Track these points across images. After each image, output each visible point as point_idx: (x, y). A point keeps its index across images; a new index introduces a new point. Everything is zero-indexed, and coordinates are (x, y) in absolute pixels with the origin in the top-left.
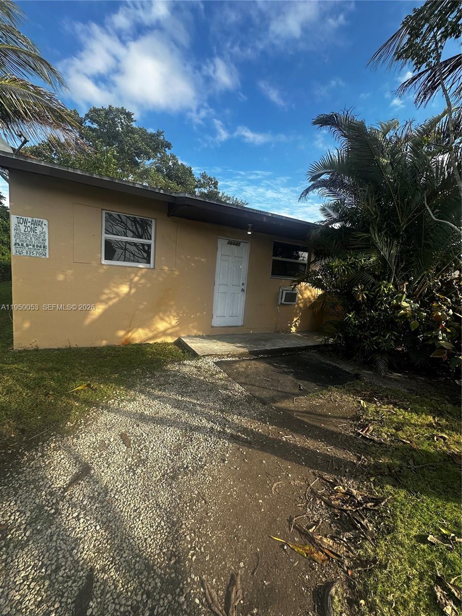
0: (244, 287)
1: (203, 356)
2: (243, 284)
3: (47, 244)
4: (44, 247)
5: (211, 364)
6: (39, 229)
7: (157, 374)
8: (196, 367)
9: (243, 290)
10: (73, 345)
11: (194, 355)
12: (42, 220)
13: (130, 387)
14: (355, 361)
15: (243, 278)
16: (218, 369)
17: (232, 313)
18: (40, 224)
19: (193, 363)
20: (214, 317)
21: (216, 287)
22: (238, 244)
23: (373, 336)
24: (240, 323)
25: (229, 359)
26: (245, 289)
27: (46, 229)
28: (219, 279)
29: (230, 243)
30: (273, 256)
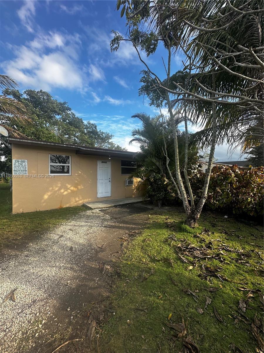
0: (110, 180)
1: (94, 209)
2: (109, 179)
3: (27, 169)
4: (26, 171)
5: (98, 211)
6: (24, 164)
7: (77, 216)
8: (92, 212)
9: (110, 181)
10: (38, 210)
11: (91, 209)
12: (25, 160)
13: (67, 220)
14: (154, 205)
15: (109, 176)
16: (100, 212)
17: (106, 191)
18: (24, 162)
19: (91, 211)
20: (98, 194)
21: (98, 181)
22: (106, 162)
23: (157, 194)
24: (110, 195)
25: (105, 209)
26: (111, 181)
27: (26, 164)
28: (99, 177)
29: (102, 162)
30: (122, 166)
